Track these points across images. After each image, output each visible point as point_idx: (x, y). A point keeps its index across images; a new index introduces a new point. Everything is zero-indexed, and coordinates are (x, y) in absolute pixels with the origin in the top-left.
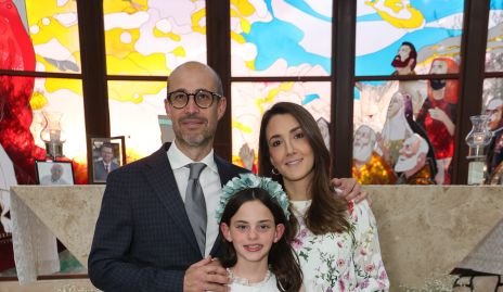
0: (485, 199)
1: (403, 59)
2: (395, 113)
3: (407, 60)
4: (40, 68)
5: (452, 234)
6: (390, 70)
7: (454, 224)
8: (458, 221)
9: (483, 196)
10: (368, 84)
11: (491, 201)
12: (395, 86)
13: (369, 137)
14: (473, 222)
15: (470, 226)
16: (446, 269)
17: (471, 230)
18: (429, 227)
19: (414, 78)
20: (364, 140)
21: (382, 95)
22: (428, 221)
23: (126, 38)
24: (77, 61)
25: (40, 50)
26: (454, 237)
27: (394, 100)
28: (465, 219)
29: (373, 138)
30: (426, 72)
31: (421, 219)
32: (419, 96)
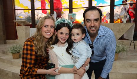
0: (125, 25)
1: (124, 1)
2: (122, 11)
3: (125, 1)
4: (63, 8)
5: (118, 32)
8: (119, 30)
10: (117, 6)
11: (126, 26)
12: (122, 6)
13: (117, 15)
14: (122, 30)
19: (126, 4)
20: (116, 16)
21: (120, 8)
23: (76, 2)
24: (68, 6)
25: (63, 5)
27: (122, 8)
28: (121, 29)
29: (118, 15)
30: (129, 3)
32: (128, 7)
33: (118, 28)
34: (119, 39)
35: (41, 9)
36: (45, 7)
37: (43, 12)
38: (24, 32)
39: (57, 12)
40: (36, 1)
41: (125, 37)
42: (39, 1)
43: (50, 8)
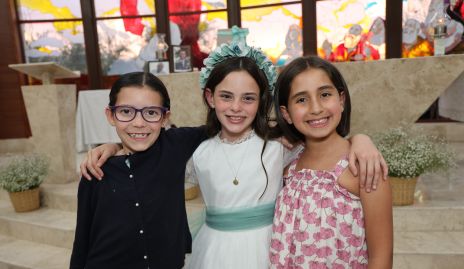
0: (438, 66)
5: (413, 93)
7: (413, 85)
8: (417, 84)
9: (437, 63)
11: (443, 67)
14: (429, 83)
15: (428, 87)
16: (412, 118)
17: (429, 90)
18: (393, 89)
20: (411, 29)
22: (392, 85)
26: (415, 95)
28: (423, 82)
31: (386, 84)
33: (412, 77)
34: (416, 118)
35: (119, 14)
36: (135, 7)
37: (128, 28)
38: (54, 109)
39: (180, 26)
41: (442, 112)
43: (153, 12)
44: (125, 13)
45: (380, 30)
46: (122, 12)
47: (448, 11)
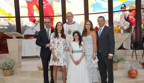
2: (122, 18)
3: (124, 7)
4: (55, 15)
6: (120, 10)
9: (121, 36)
15: (119, 41)
20: (116, 23)
24: (61, 13)
29: (118, 23)
30: (128, 9)
32: (127, 14)
34: (117, 49)
35: (28, 16)
37: (30, 20)
38: (17, 46)
40: (22, 7)
41: (124, 47)
42: (26, 7)
43: (39, 16)
44: (30, 16)
45: (107, 23)
46: (28, 15)
47: (125, 19)
